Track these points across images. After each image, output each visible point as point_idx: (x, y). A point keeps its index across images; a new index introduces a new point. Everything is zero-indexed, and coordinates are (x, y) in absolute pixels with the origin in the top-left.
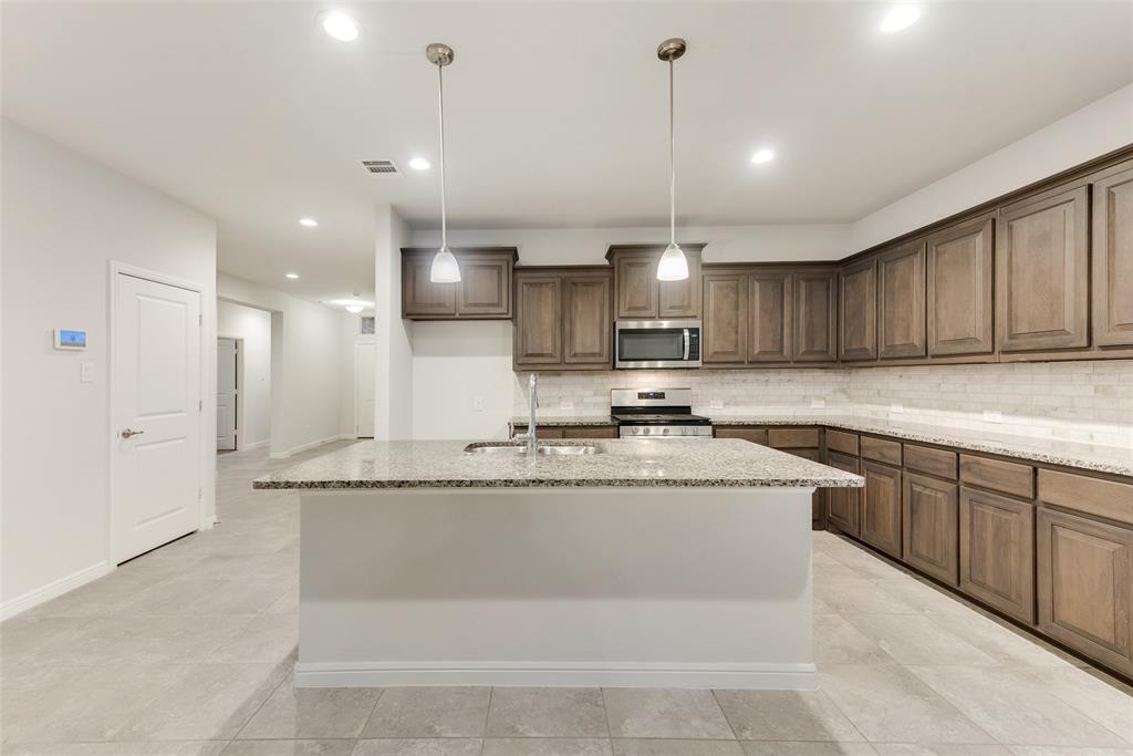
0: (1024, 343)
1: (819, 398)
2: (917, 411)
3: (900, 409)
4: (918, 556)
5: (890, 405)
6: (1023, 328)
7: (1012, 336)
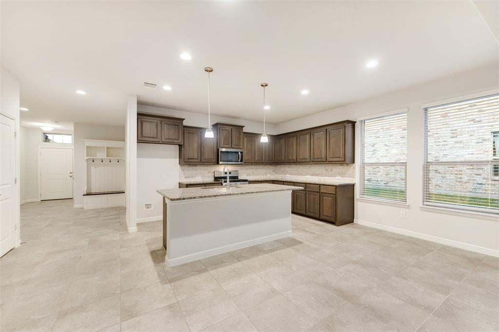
0: (316, 160)
1: (269, 173)
2: (292, 176)
3: (288, 175)
4: (298, 209)
5: (286, 174)
6: (316, 157)
7: (314, 158)
